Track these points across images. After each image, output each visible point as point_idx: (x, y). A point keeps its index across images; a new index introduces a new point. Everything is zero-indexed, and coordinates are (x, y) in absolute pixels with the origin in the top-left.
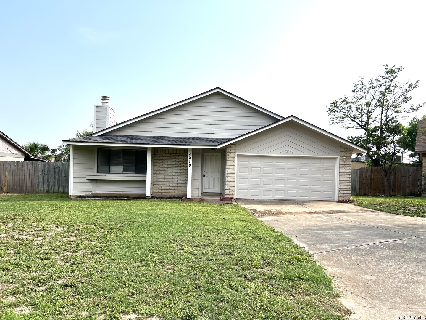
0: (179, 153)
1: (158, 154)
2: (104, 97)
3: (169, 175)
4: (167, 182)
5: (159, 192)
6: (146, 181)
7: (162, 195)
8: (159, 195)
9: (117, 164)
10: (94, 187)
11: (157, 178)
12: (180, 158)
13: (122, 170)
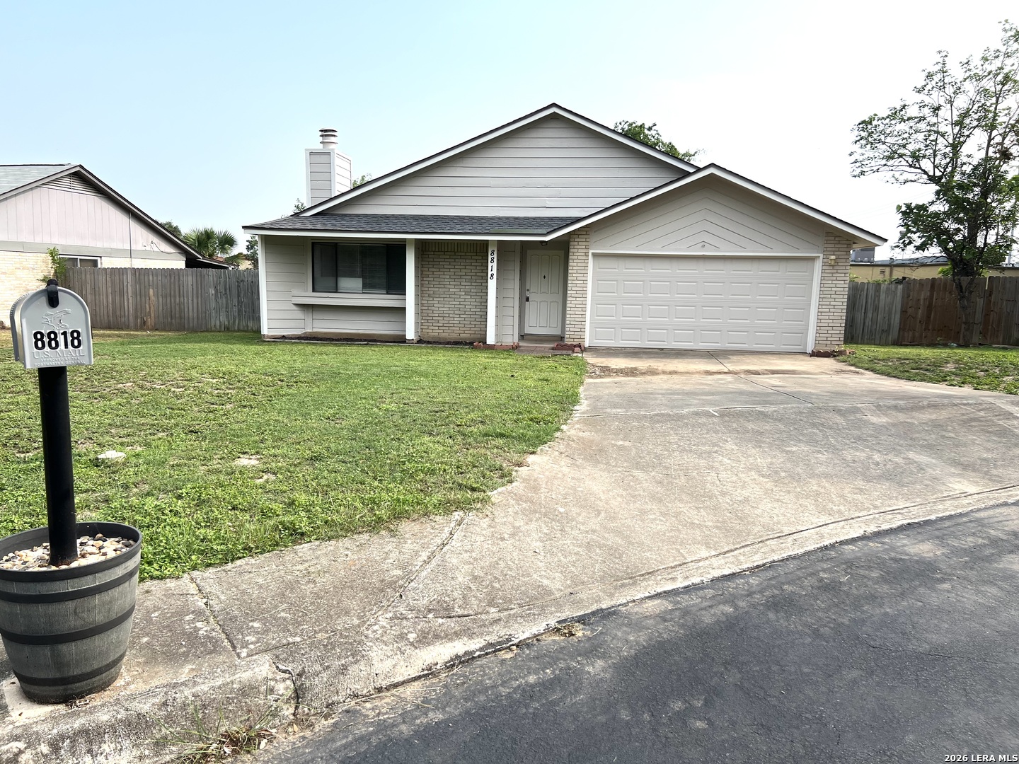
0: (472, 251)
1: (429, 253)
2: (326, 131)
3: (453, 296)
4: (450, 312)
5: (434, 332)
6: (405, 308)
7: (439, 338)
8: (434, 337)
9: (351, 274)
10: (309, 320)
11: (430, 302)
12: (475, 261)
13: (360, 285)
